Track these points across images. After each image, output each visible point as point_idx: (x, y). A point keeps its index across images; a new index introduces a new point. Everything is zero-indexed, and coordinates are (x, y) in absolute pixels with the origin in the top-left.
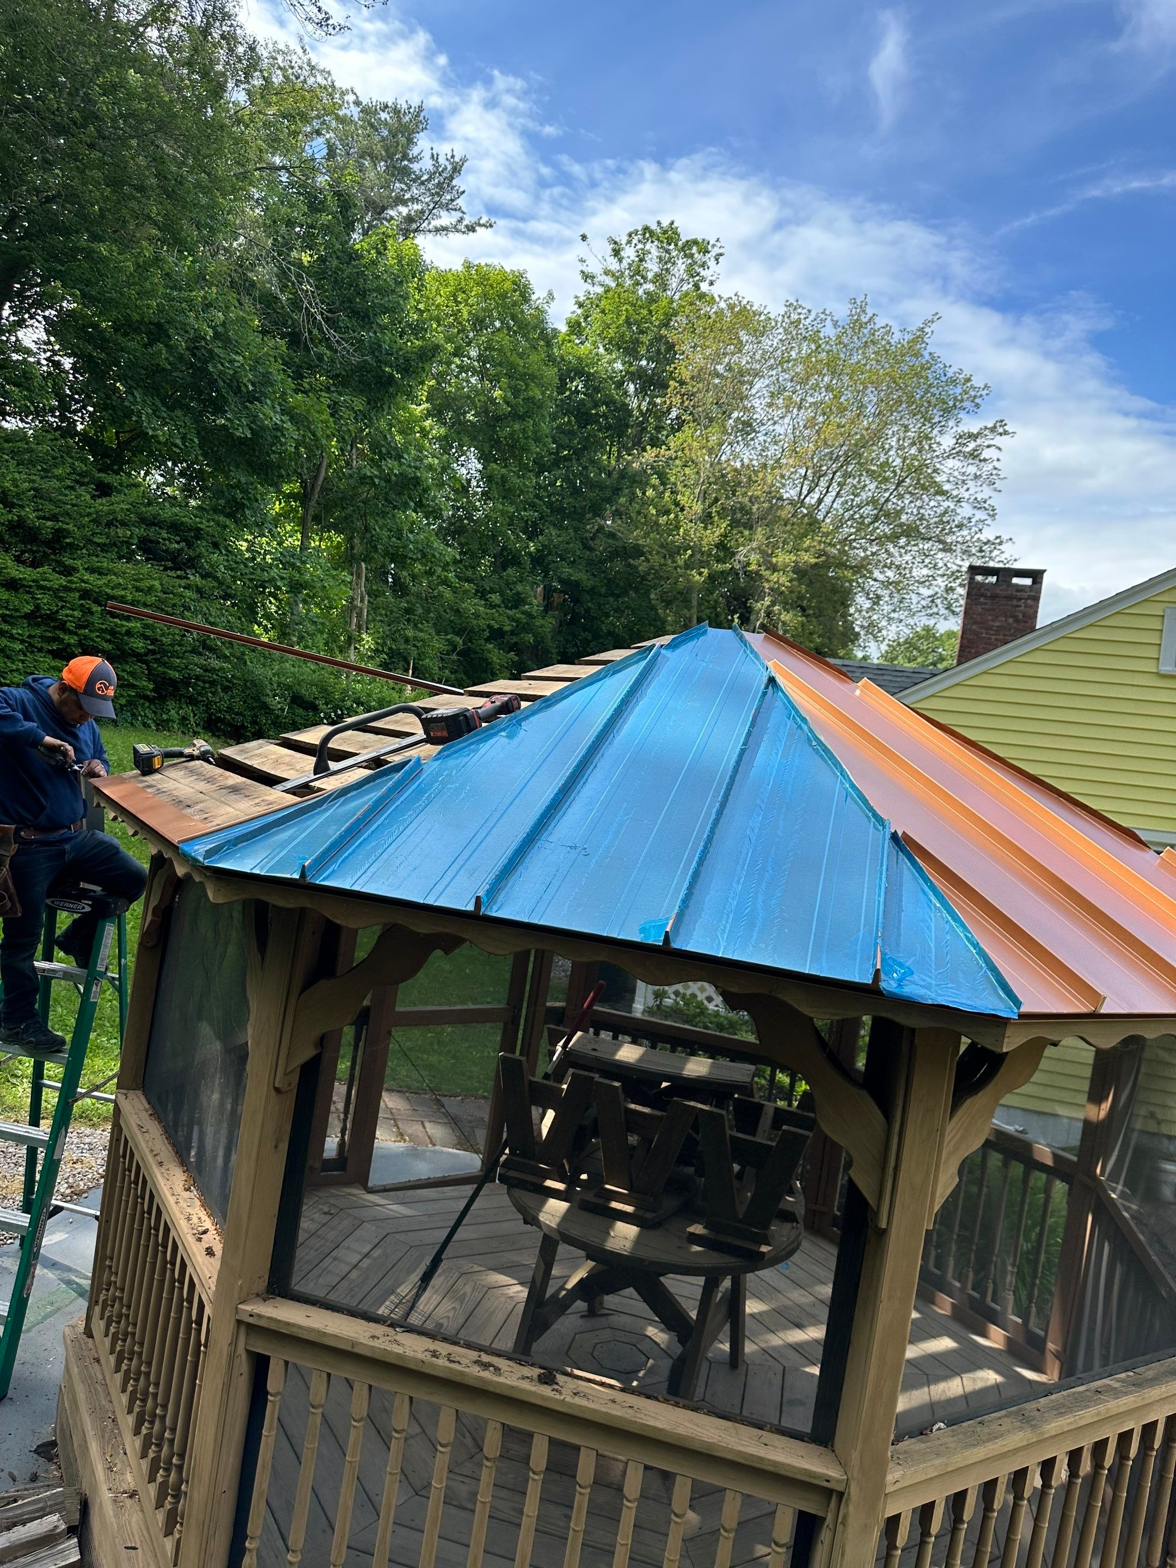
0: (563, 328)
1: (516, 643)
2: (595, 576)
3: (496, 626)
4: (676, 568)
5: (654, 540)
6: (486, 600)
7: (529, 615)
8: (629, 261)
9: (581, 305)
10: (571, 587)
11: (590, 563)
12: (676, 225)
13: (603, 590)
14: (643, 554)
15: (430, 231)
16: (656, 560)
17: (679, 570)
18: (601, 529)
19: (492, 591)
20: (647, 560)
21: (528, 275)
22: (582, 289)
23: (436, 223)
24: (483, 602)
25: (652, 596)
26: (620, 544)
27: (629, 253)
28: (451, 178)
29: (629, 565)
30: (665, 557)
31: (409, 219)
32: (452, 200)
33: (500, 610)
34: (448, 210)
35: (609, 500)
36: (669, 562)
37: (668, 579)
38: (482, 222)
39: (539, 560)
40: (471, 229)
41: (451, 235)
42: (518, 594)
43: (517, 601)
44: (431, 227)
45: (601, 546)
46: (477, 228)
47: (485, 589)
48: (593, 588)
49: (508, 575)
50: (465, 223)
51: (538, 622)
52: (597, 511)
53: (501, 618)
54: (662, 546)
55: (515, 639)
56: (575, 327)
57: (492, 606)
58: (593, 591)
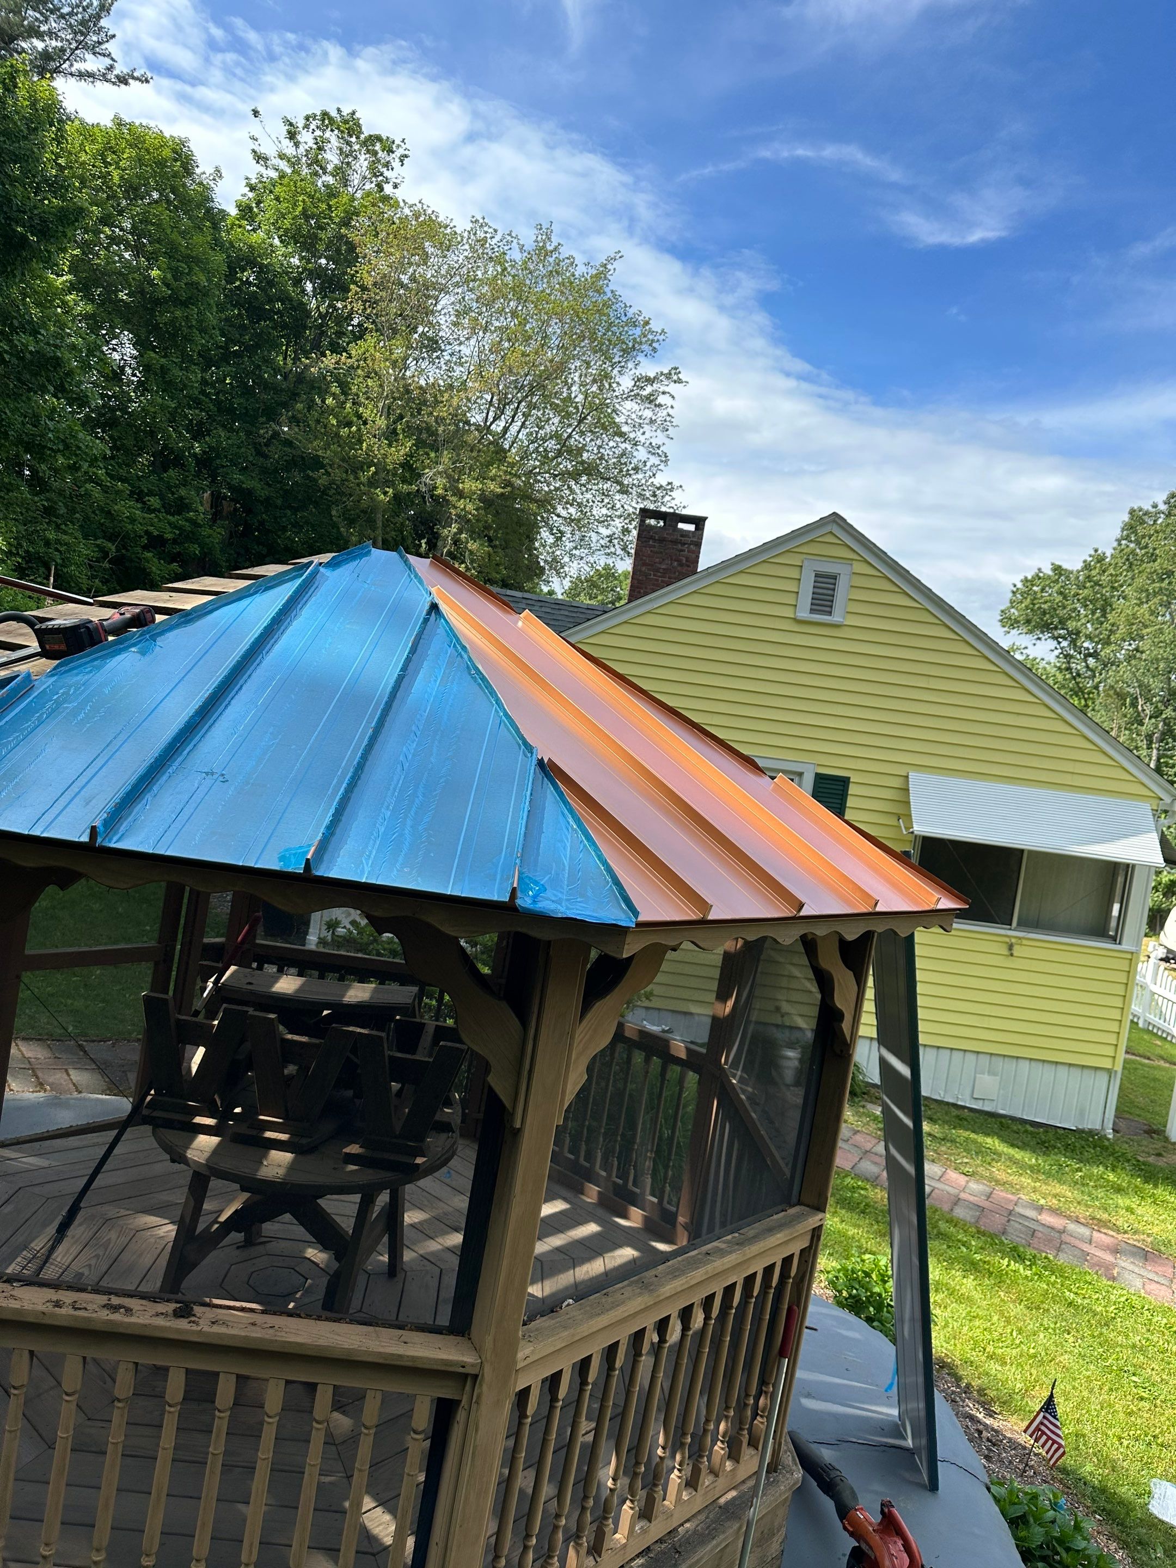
0: (233, 211)
1: (179, 554)
2: (270, 486)
3: (156, 533)
4: (358, 485)
5: (335, 453)
6: (144, 503)
7: (194, 523)
8: (307, 147)
9: (252, 188)
10: (242, 494)
11: (264, 471)
12: (357, 115)
13: (279, 502)
14: (323, 466)
15: (72, 74)
16: (337, 474)
17: (362, 487)
18: (276, 435)
19: (151, 493)
20: (328, 474)
21: (192, 145)
22: (254, 170)
23: (78, 66)
24: (139, 505)
25: (334, 513)
26: (299, 453)
27: (306, 138)
28: (98, 17)
29: (308, 477)
30: (346, 472)
31: (46, 56)
32: (100, 43)
33: (161, 515)
34: (94, 54)
35: (285, 405)
36: (351, 478)
37: (351, 495)
38: (135, 74)
39: (204, 462)
40: (123, 80)
41: (98, 83)
42: (181, 498)
43: (181, 507)
44: (73, 69)
45: (275, 453)
46: (130, 81)
47: (142, 491)
48: (268, 499)
49: (170, 477)
50: (115, 72)
51: (206, 531)
52: (271, 414)
53: (161, 524)
54: (343, 460)
55: (177, 549)
56: (246, 211)
57: (150, 510)
58: (267, 502)
